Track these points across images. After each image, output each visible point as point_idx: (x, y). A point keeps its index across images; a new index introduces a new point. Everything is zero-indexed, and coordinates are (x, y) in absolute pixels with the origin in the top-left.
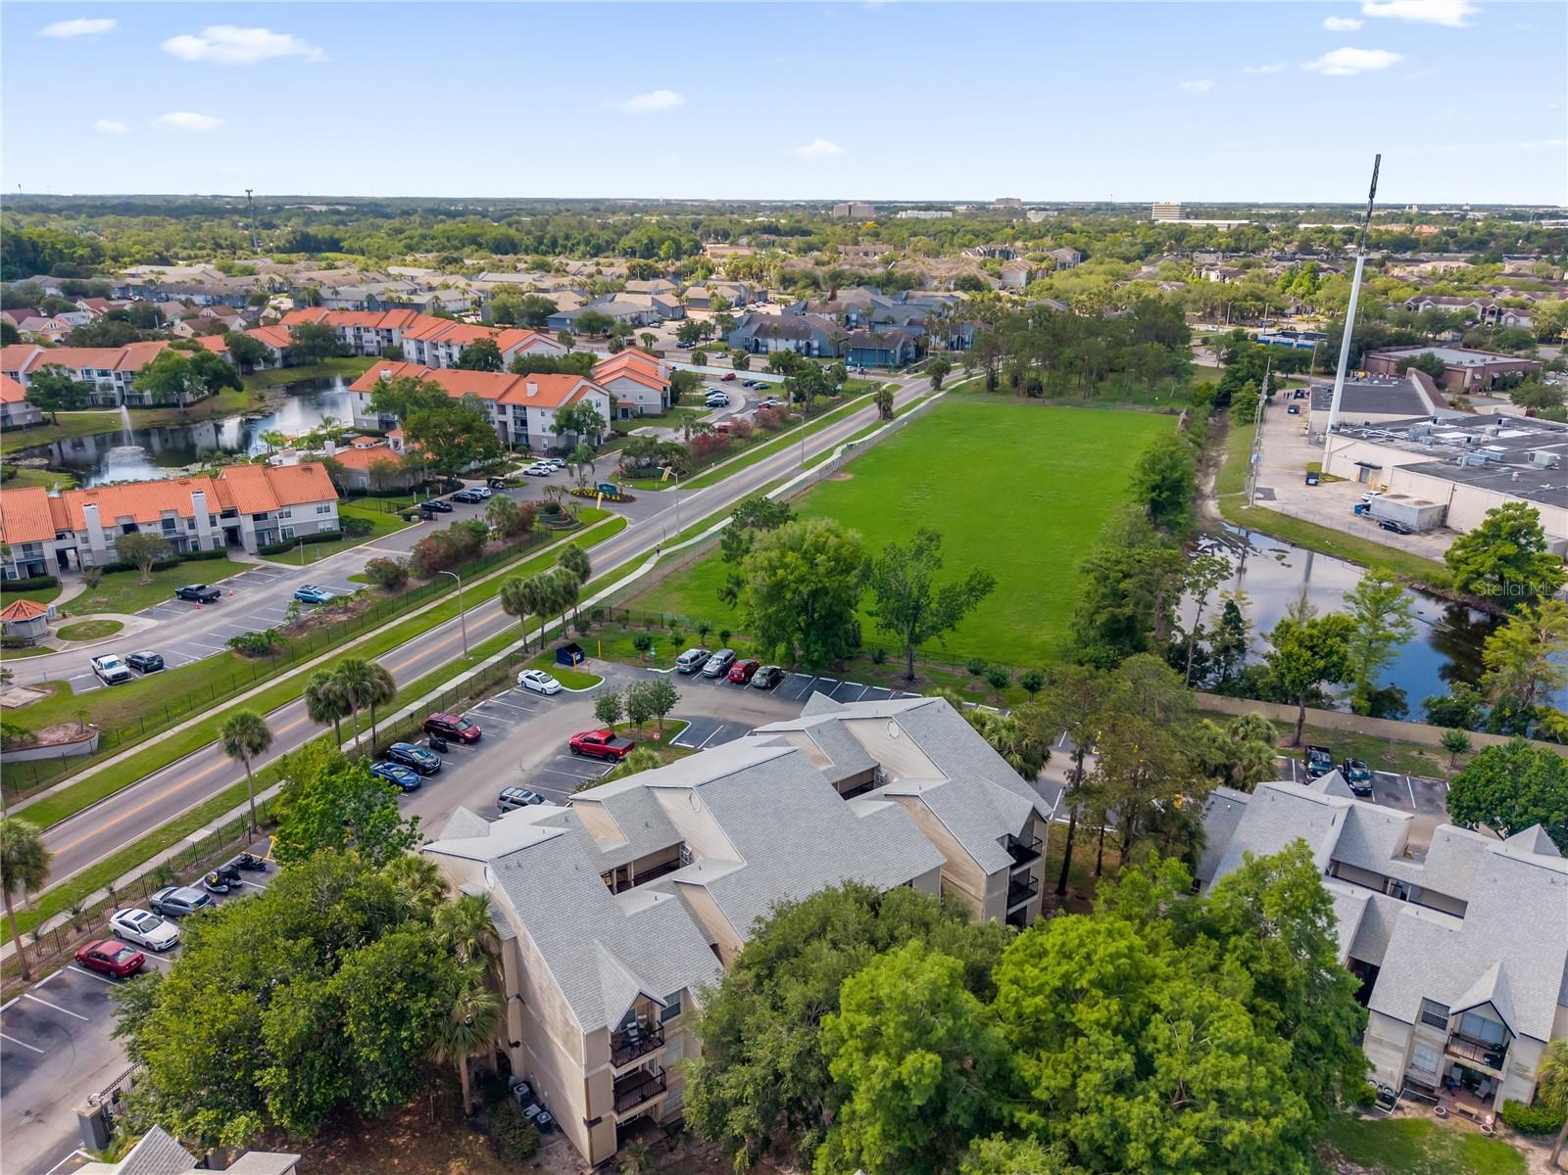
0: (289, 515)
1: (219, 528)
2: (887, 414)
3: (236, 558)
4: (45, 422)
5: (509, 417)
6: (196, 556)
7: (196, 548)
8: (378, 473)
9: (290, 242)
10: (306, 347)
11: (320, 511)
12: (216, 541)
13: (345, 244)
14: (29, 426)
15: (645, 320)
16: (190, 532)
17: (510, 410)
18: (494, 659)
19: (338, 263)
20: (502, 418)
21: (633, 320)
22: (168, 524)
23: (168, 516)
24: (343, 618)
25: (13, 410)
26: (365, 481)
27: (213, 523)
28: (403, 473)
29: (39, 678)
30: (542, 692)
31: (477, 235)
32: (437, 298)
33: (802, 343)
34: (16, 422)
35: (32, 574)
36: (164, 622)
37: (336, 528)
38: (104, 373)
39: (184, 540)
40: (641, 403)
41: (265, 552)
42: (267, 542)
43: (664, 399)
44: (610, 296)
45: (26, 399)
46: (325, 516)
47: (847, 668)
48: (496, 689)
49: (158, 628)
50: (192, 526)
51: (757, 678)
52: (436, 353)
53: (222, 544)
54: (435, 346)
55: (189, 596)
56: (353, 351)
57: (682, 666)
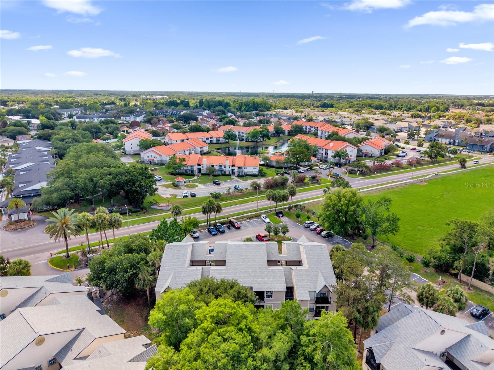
0: (247, 168)
1: (231, 169)
2: (463, 166)
3: (233, 177)
4: (227, 143)
5: (324, 152)
6: (225, 175)
7: (225, 173)
8: (278, 162)
9: (320, 105)
10: (294, 130)
11: (254, 169)
12: (230, 172)
13: (334, 106)
14: (223, 143)
15: (403, 130)
16: (224, 169)
17: (324, 150)
18: (262, 211)
19: (325, 110)
20: (322, 152)
21: (398, 130)
22: (221, 166)
23: (221, 164)
24: (239, 194)
25: (221, 139)
26: (274, 164)
27: (230, 168)
28: (284, 163)
29: (172, 193)
30: (264, 222)
31: (371, 104)
32: (342, 120)
33: (452, 141)
34: (221, 142)
35: (192, 172)
36: (206, 187)
37: (257, 173)
38: (243, 133)
39: (223, 170)
40: (372, 153)
41: (239, 176)
42: (241, 174)
43: (381, 153)
44: (396, 122)
45: (223, 137)
46: (255, 170)
47: (355, 238)
48: (255, 218)
49: (204, 188)
50: (225, 168)
51: (324, 233)
52: (325, 134)
53: (231, 173)
54: (326, 132)
55: (214, 183)
56: (307, 132)
57: (305, 225)
